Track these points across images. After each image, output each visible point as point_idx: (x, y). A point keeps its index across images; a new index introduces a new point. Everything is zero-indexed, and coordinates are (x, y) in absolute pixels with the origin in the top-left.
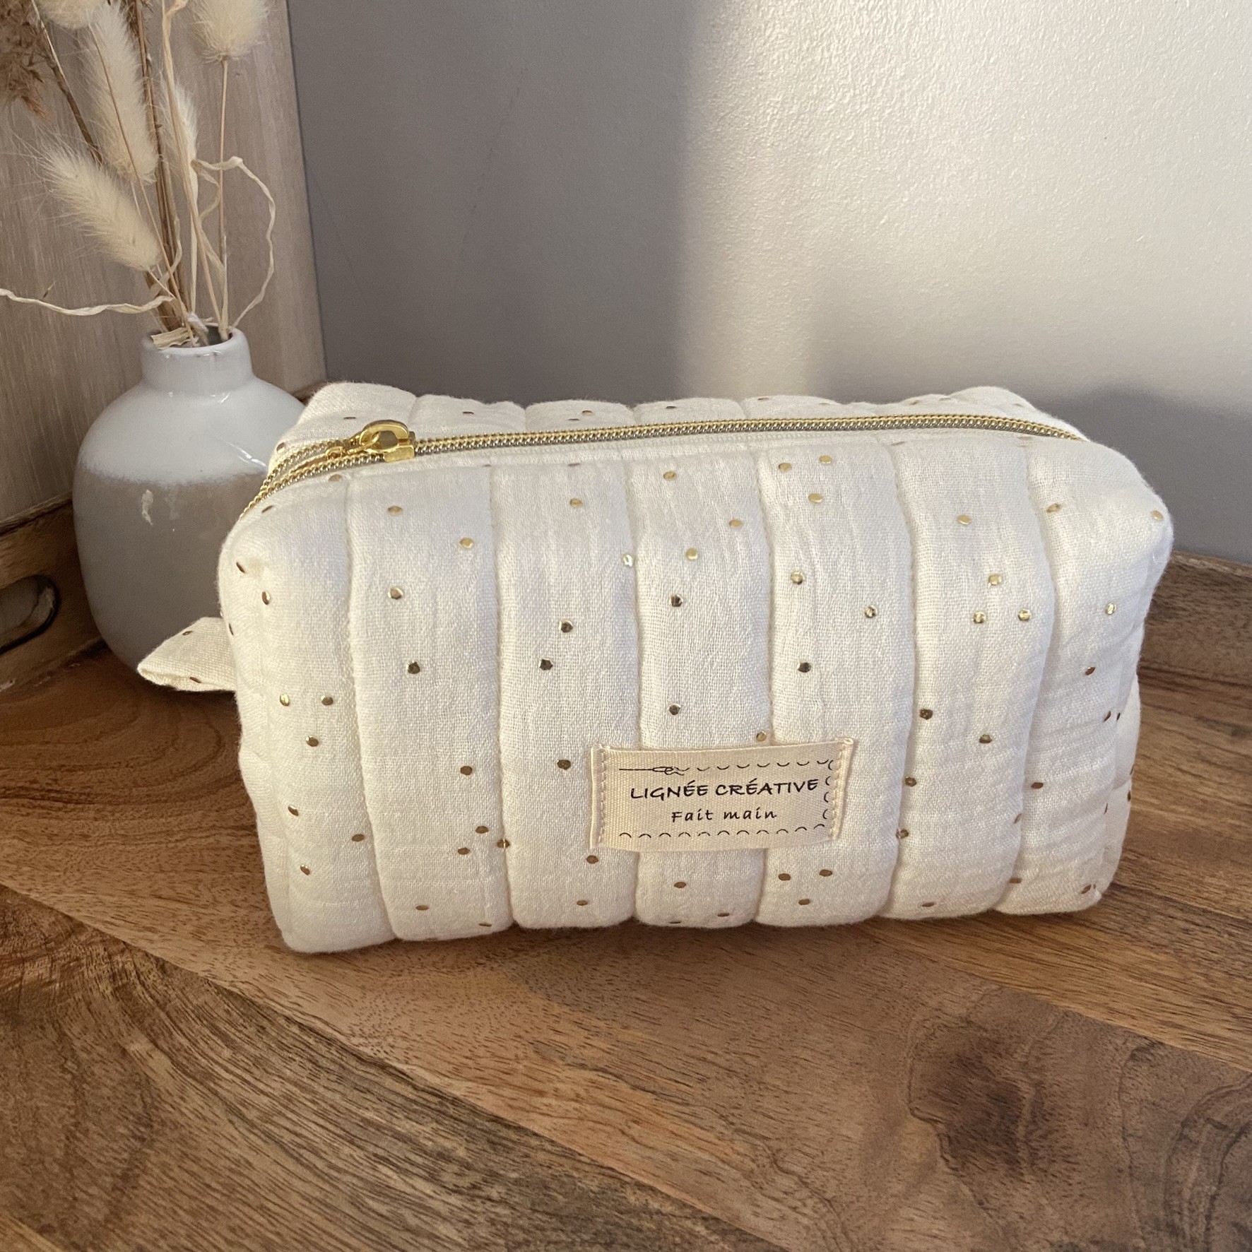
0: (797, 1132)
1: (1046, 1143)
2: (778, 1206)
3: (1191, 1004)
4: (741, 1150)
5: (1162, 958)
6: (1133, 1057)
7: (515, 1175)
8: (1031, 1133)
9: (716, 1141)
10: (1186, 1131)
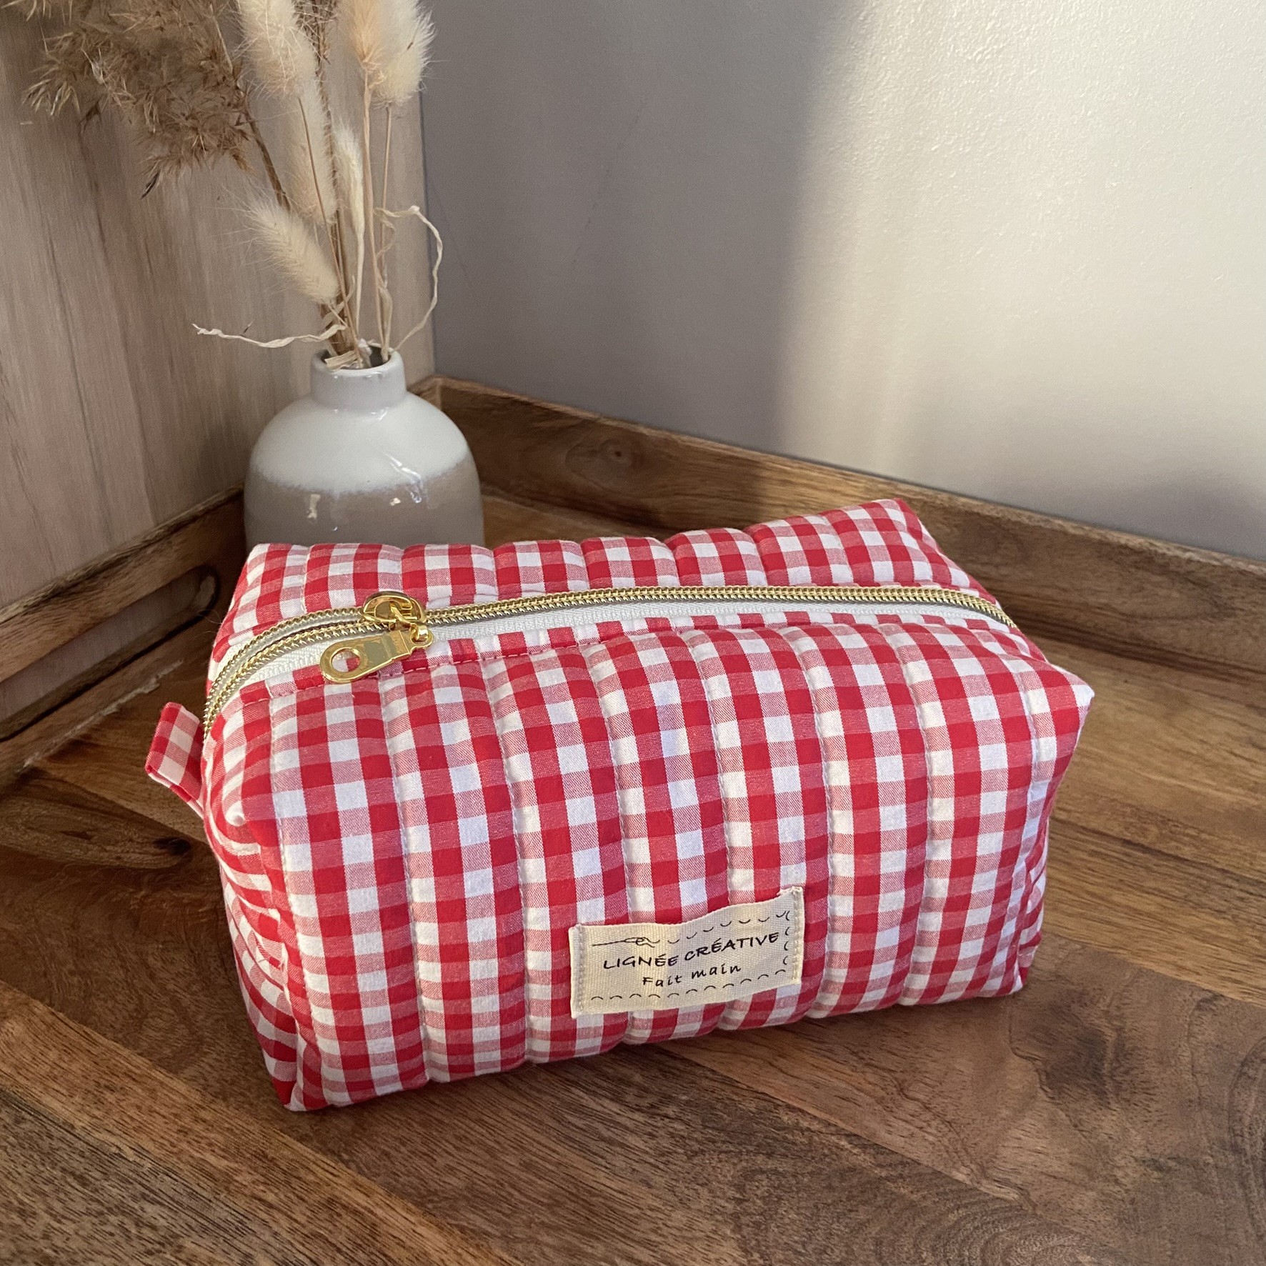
0: (918, 1066)
1: (1127, 1078)
2: (908, 1126)
3: (1246, 963)
4: (872, 1080)
5: (1221, 922)
6: (1199, 1007)
7: (684, 1098)
8: (1116, 1068)
9: (851, 1073)
10: (1246, 1069)
